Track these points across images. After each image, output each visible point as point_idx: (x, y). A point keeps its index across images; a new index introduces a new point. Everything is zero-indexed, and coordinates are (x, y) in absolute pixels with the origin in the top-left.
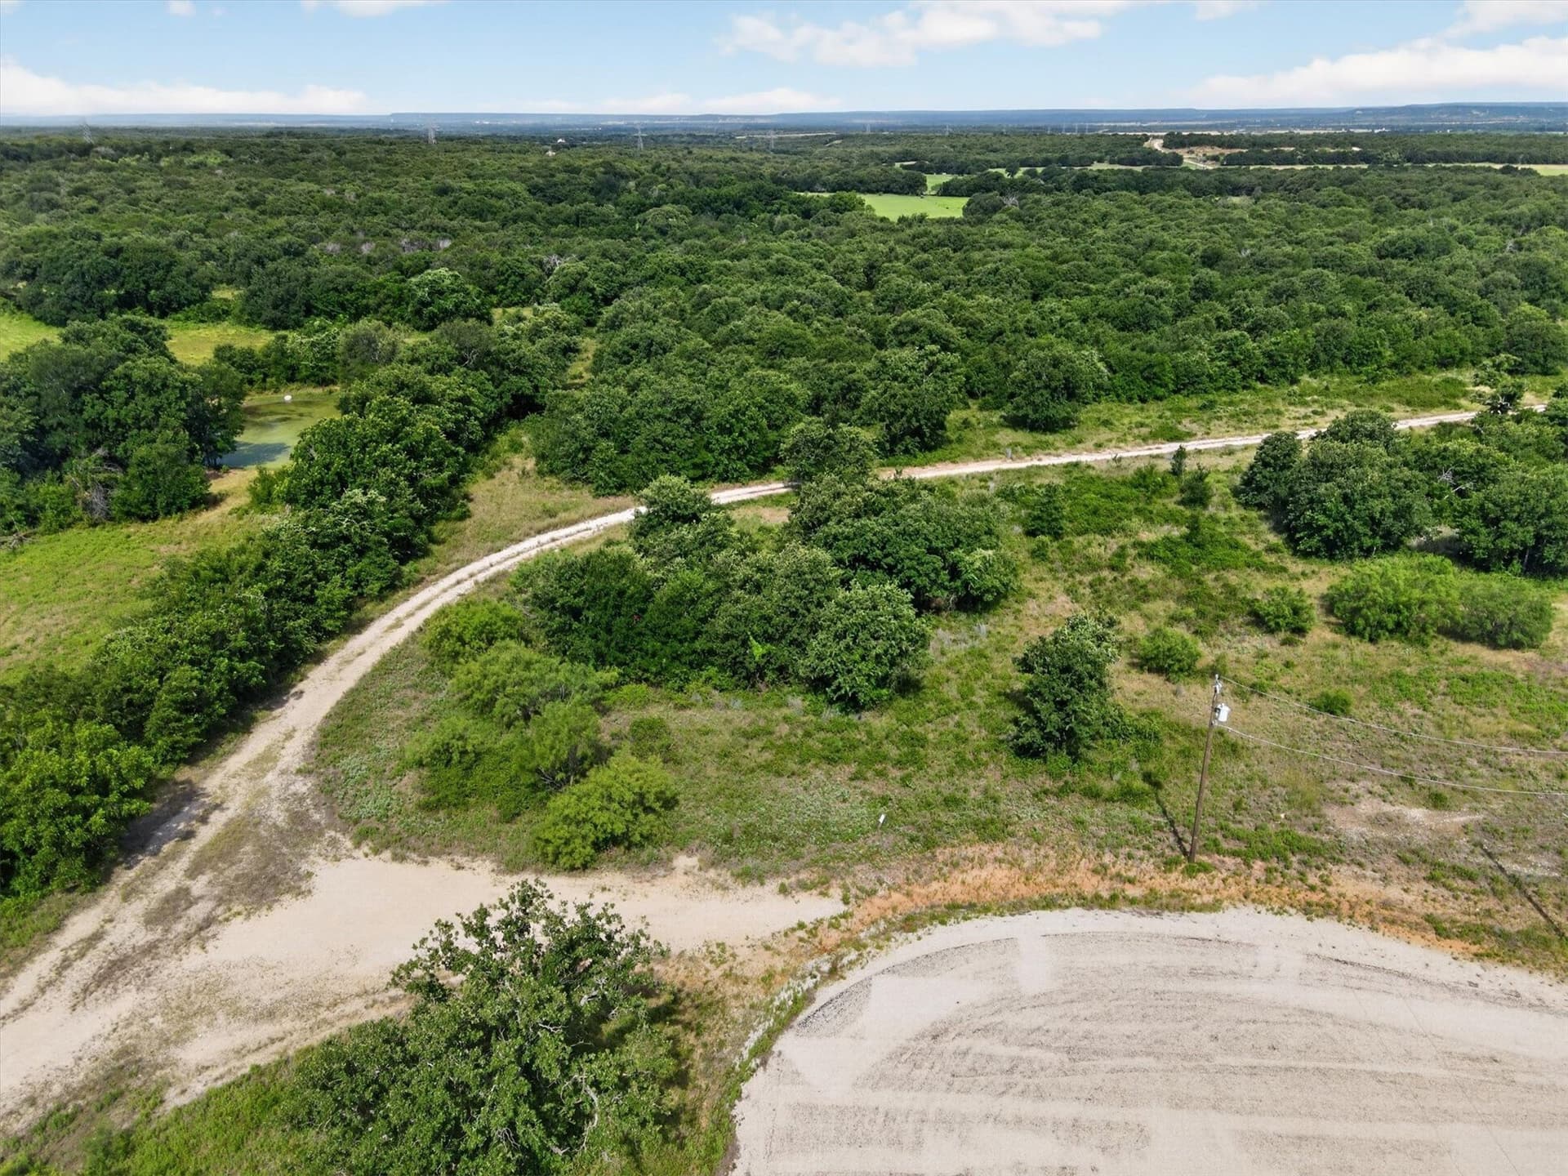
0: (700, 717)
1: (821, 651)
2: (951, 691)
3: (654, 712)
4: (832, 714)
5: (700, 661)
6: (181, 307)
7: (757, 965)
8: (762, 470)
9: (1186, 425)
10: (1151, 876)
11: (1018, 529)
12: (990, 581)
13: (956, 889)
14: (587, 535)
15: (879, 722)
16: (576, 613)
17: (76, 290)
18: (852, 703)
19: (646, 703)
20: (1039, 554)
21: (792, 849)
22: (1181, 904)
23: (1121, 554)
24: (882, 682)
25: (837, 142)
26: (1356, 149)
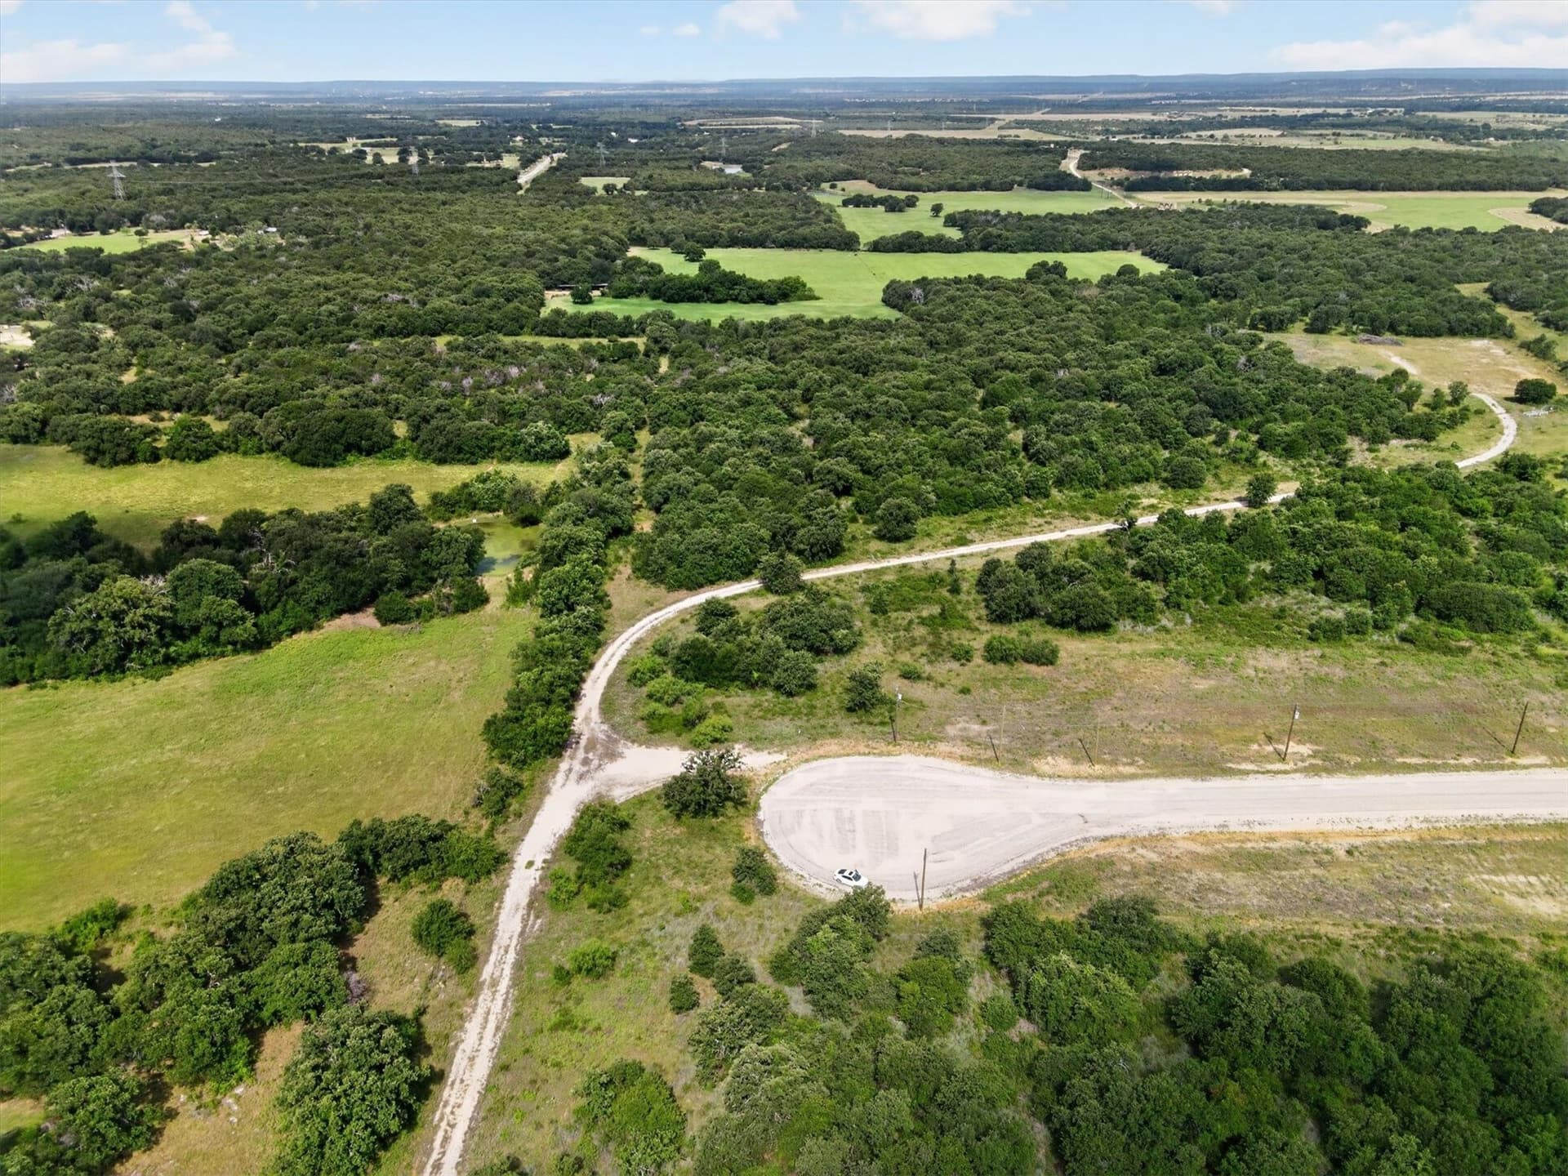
0: (735, 700)
1: (777, 676)
2: (828, 689)
3: (719, 699)
4: (783, 698)
5: (734, 679)
6: (380, 450)
7: (763, 772)
8: (747, 574)
9: (973, 534)
10: (883, 746)
11: (868, 609)
12: (845, 642)
13: (822, 752)
14: (671, 615)
15: (801, 700)
16: (687, 662)
17: (322, 445)
18: (790, 694)
19: (715, 695)
20: (874, 624)
21: (771, 741)
22: (889, 754)
23: (911, 622)
24: (801, 686)
25: (784, 146)
26: (1246, 172)
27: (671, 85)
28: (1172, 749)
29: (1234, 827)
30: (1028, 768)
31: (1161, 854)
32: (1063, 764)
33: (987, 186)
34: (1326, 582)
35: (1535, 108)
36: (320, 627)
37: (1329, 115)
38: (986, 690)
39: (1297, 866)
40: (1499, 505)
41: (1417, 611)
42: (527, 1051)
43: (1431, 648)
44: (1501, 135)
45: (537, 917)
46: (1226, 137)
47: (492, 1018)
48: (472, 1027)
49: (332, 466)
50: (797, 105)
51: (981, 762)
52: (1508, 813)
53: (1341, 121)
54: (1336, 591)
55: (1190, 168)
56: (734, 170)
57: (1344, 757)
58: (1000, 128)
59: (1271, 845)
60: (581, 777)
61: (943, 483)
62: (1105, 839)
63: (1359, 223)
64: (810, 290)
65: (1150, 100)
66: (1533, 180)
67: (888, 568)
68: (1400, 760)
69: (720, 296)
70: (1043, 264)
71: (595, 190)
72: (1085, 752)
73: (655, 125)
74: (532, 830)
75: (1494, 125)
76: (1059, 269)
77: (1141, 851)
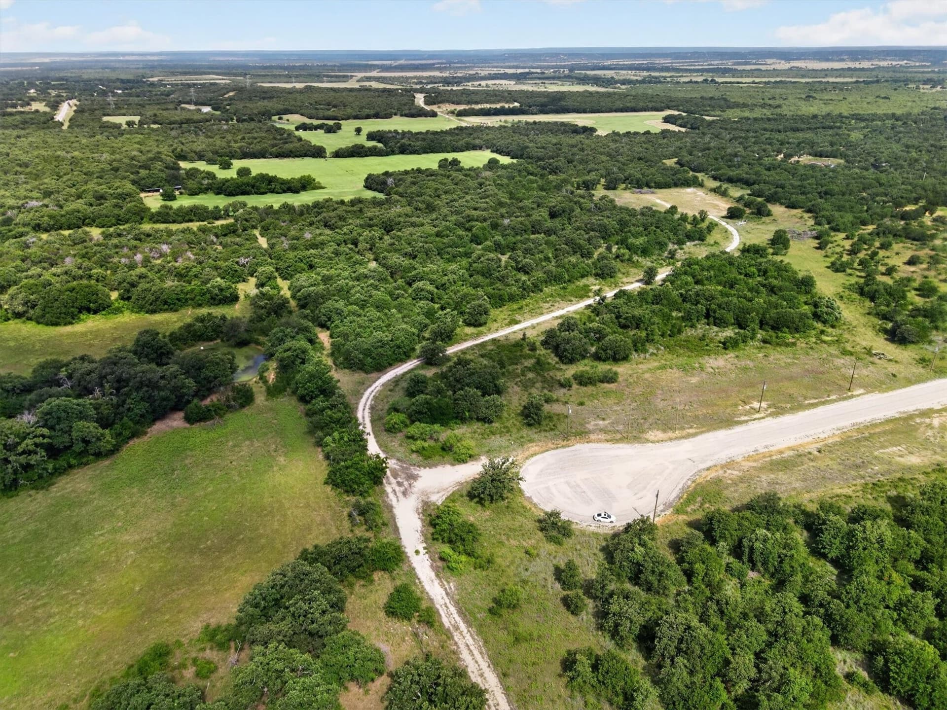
2: (506, 415)
4: (486, 425)
5: (453, 418)
8: (409, 357)
9: (518, 317)
10: (561, 442)
13: (531, 451)
14: (380, 388)
15: (497, 425)
17: (62, 310)
18: (489, 422)
21: (500, 451)
22: (568, 446)
23: (522, 370)
24: (497, 416)
25: (231, 94)
26: (516, 104)
27: (124, 55)
28: (705, 416)
29: (761, 450)
30: (643, 440)
31: (740, 471)
32: (660, 435)
33: (377, 116)
34: (712, 318)
35: (631, 68)
36: (146, 433)
37: (533, 73)
38: (591, 401)
39: (802, 464)
40: (759, 271)
41: (761, 328)
42: (510, 661)
43: (778, 344)
44: (623, 82)
45: (448, 583)
46: (487, 86)
47: (472, 648)
48: (465, 655)
49: (71, 323)
50: (217, 68)
51: (617, 441)
52: (868, 418)
53: (540, 76)
54: (720, 323)
55: (487, 103)
56: (206, 109)
57: (784, 406)
58: (358, 81)
59: (783, 455)
60: (405, 493)
61: (489, 290)
62: (708, 469)
63: (591, 130)
64: (319, 183)
65: (434, 64)
66: (658, 105)
67: (486, 342)
68: (807, 402)
69: (262, 190)
70: (446, 160)
71: (121, 125)
72: (666, 426)
73: (129, 81)
74: (401, 531)
75: (616, 78)
76: (455, 162)
77: (729, 471)
